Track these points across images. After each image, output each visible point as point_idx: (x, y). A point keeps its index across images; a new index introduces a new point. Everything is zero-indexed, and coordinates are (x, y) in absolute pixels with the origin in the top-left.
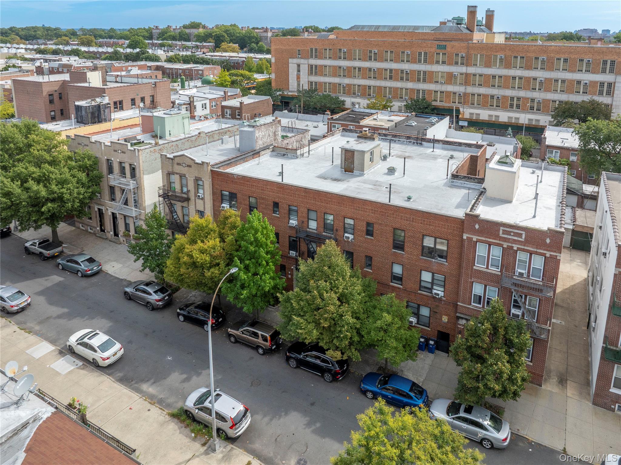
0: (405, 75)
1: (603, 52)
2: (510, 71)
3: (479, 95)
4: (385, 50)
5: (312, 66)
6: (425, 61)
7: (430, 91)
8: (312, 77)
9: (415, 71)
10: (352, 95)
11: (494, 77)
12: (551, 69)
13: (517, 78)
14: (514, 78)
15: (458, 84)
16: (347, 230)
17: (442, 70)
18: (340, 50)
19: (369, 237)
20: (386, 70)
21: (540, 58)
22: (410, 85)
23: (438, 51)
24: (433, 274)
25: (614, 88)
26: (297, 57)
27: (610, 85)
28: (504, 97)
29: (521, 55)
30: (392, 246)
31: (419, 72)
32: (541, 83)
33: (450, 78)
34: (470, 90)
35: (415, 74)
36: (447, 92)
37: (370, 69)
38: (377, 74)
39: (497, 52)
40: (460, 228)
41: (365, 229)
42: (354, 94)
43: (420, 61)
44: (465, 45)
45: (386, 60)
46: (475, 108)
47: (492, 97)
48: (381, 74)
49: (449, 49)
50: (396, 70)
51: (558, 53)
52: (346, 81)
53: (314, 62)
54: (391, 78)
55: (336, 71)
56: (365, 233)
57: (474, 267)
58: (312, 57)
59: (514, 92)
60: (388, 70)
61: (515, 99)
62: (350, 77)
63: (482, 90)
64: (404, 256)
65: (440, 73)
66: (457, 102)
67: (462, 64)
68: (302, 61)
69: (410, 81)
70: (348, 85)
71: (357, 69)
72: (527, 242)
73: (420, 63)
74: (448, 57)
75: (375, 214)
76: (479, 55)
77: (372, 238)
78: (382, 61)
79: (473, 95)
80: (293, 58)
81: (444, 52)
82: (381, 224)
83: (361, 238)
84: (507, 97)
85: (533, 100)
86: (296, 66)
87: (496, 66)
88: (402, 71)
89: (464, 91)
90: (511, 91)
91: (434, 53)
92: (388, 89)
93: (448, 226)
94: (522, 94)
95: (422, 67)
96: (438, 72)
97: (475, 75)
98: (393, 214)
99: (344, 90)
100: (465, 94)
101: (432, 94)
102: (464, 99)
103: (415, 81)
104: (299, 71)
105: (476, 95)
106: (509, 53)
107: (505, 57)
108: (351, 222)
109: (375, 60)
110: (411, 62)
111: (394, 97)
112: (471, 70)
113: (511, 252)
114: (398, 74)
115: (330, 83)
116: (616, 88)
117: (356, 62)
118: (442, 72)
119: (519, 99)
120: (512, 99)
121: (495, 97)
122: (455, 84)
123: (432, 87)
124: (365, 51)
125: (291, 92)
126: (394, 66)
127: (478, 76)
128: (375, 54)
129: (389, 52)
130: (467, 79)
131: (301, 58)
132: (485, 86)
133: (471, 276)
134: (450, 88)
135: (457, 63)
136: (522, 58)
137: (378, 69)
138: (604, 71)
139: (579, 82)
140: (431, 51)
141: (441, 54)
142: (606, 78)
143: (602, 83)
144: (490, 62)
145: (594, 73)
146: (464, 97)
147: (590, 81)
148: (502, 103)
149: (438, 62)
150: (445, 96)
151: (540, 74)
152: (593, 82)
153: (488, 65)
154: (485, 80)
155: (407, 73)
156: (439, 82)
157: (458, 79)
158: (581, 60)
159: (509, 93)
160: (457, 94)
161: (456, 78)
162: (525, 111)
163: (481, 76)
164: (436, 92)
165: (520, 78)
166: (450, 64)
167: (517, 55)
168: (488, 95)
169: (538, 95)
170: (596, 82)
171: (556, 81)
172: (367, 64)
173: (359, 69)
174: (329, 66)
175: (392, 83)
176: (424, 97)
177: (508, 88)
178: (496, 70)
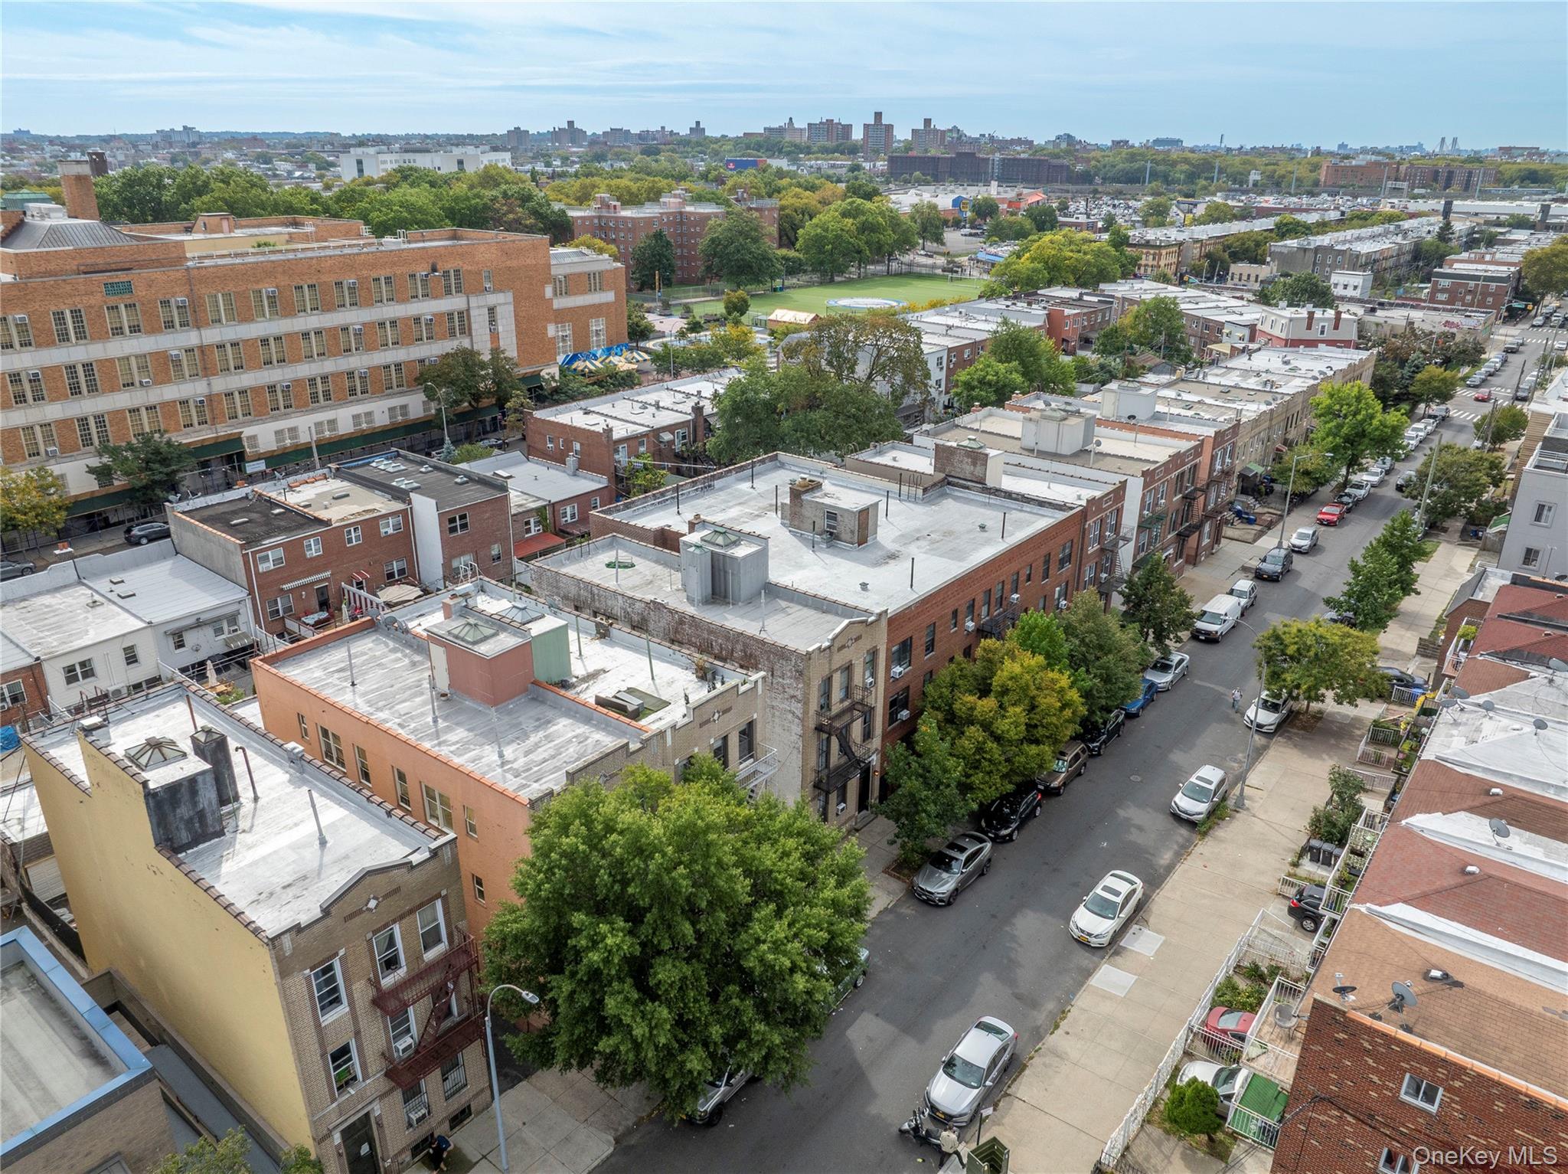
0: (27, 386)
1: (441, 256)
2: (293, 320)
3: (242, 392)
6: (80, 335)
7: (118, 415)
9: (57, 367)
11: (265, 341)
12: (367, 302)
14: (306, 335)
15: (187, 376)
17: (138, 351)
21: (346, 283)
22: (54, 411)
23: (113, 300)
25: (469, 319)
27: (461, 314)
29: (310, 282)
31: (71, 369)
32: (358, 335)
33: (164, 367)
34: (221, 384)
35: (61, 376)
36: (164, 404)
39: (260, 282)
43: (64, 338)
44: (180, 275)
46: (243, 425)
49: (140, 291)
59: (313, 366)
63: (249, 379)
65: (133, 359)
66: (195, 422)
67: (184, 324)
69: (52, 400)
73: (67, 344)
76: (220, 296)
79: (229, 395)
81: (129, 302)
84: (303, 380)
85: (350, 374)
87: (263, 315)
88: (16, 377)
89: (206, 392)
90: (306, 366)
91: (101, 308)
95: (77, 353)
96: (128, 358)
97: (221, 346)
100: (210, 398)
101: (125, 418)
102: (212, 411)
103: (65, 397)
105: (236, 394)
106: (283, 281)
107: (279, 292)
110: (39, 345)
111: (10, 460)
114: (3, 388)
116: (473, 319)
118: (136, 357)
119: (326, 378)
120: (312, 381)
121: (279, 388)
122: (180, 377)
123: (122, 400)
127: (228, 346)
130: (205, 360)
132: (251, 368)
134: (170, 392)
135: (169, 325)
136: (312, 287)
138: (448, 292)
139: (417, 320)
140: (92, 301)
141: (122, 307)
142: (454, 303)
143: (450, 315)
144: (250, 308)
145: (436, 297)
146: (211, 404)
147: (434, 315)
148: (296, 396)
149: (118, 331)
150: (164, 418)
151: (353, 317)
152: (439, 316)
153: (247, 319)
154: (246, 355)
155: (34, 380)
156: (137, 384)
157: (185, 363)
158: (413, 276)
159: (304, 370)
160: (191, 403)
161: (177, 363)
162: (342, 402)
163: (234, 344)
164: (134, 411)
165: (318, 333)
166: (153, 331)
167: (301, 283)
168: (263, 387)
169: (359, 362)
170: (442, 314)
171: (382, 324)
176: (103, 433)
177: (299, 360)
178: (267, 324)
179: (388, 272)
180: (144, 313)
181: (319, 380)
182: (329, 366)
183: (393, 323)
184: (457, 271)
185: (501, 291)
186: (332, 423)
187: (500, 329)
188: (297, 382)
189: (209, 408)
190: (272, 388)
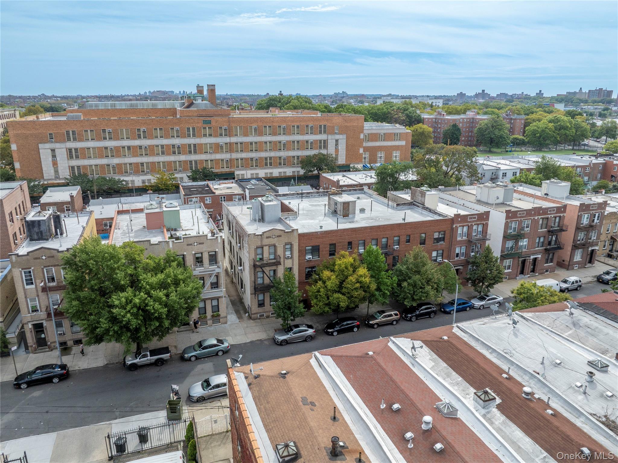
0: (176, 149)
1: (319, 120)
2: (263, 137)
3: (242, 159)
4: (154, 127)
5: (71, 149)
6: (194, 135)
7: (201, 161)
8: (73, 161)
9: (186, 145)
10: (124, 174)
11: (251, 143)
12: (289, 134)
13: (268, 143)
14: (266, 142)
15: (224, 152)
16: (394, 244)
17: (210, 142)
18: (104, 130)
20: (157, 146)
21: (282, 127)
22: (183, 158)
23: (205, 126)
24: (437, 251)
25: (327, 143)
26: (49, 142)
27: (325, 141)
29: (269, 125)
31: (190, 145)
32: (284, 145)
33: (218, 148)
34: (235, 156)
35: (187, 147)
36: (216, 160)
37: (140, 147)
38: (150, 151)
39: (252, 124)
42: (126, 172)
43: (189, 136)
44: (226, 119)
45: (157, 137)
46: (240, 170)
48: (153, 150)
49: (213, 124)
50: (167, 145)
52: (115, 161)
53: (72, 145)
54: (163, 153)
55: (102, 152)
56: (405, 242)
57: (457, 240)
58: (69, 140)
59: (267, 153)
60: (160, 147)
62: (119, 156)
63: (244, 155)
64: (425, 247)
65: (208, 144)
66: (225, 167)
67: (226, 135)
68: (58, 146)
69: (183, 154)
70: (118, 164)
71: (126, 148)
72: (477, 220)
73: (190, 138)
75: (411, 229)
76: (238, 127)
78: (152, 139)
79: (237, 159)
80: (45, 143)
81: (209, 127)
82: (413, 234)
83: (403, 246)
84: (263, 158)
85: (280, 158)
86: (49, 151)
87: (252, 135)
88: (174, 146)
89: (230, 157)
90: (264, 153)
91: (201, 128)
92: (161, 163)
93: (446, 224)
95: (192, 141)
97: (236, 143)
98: (421, 226)
99: (114, 170)
100: (231, 160)
101: (203, 162)
102: (231, 164)
103: (187, 154)
104: (54, 156)
105: (240, 160)
107: (258, 128)
108: (397, 238)
109: (145, 137)
110: (182, 137)
112: (234, 140)
114: (170, 149)
115: (96, 165)
117: (124, 142)
118: (209, 144)
119: (270, 158)
120: (266, 159)
121: (254, 159)
122: (222, 152)
123: (203, 157)
124: (133, 131)
125: (47, 180)
126: (165, 142)
127: (239, 143)
128: (144, 132)
129: (158, 129)
130: (231, 147)
131: (55, 142)
132: (245, 152)
133: (456, 245)
134: (218, 156)
135: (221, 135)
137: (149, 146)
138: (320, 133)
139: (307, 142)
140: (199, 126)
141: (207, 128)
142: (323, 137)
143: (320, 141)
144: (248, 132)
145: (315, 134)
147: (314, 140)
148: (260, 163)
149: (205, 135)
150: (215, 164)
151: (283, 138)
152: (316, 141)
153: (246, 135)
154: (245, 147)
155: (179, 147)
156: (209, 152)
157: (224, 148)
158: (307, 126)
159: (263, 155)
160: (224, 160)
161: (222, 147)
162: (276, 167)
163: (241, 143)
164: (207, 161)
165: (270, 142)
166: (216, 136)
167: (266, 125)
168: (249, 158)
169: (283, 154)
170: (317, 140)
171: (294, 142)
172: (137, 143)
173: (129, 148)
174: (94, 148)
175: (165, 157)
176: (196, 167)
177: (262, 151)
178: (252, 138)
179: (298, 124)
180: (214, 130)
181: (268, 159)
182: (273, 154)
183: (298, 142)
184: (325, 126)
185: (342, 134)
186: (271, 173)
187: (339, 148)
188: (261, 158)
189: (230, 162)
190: (252, 159)
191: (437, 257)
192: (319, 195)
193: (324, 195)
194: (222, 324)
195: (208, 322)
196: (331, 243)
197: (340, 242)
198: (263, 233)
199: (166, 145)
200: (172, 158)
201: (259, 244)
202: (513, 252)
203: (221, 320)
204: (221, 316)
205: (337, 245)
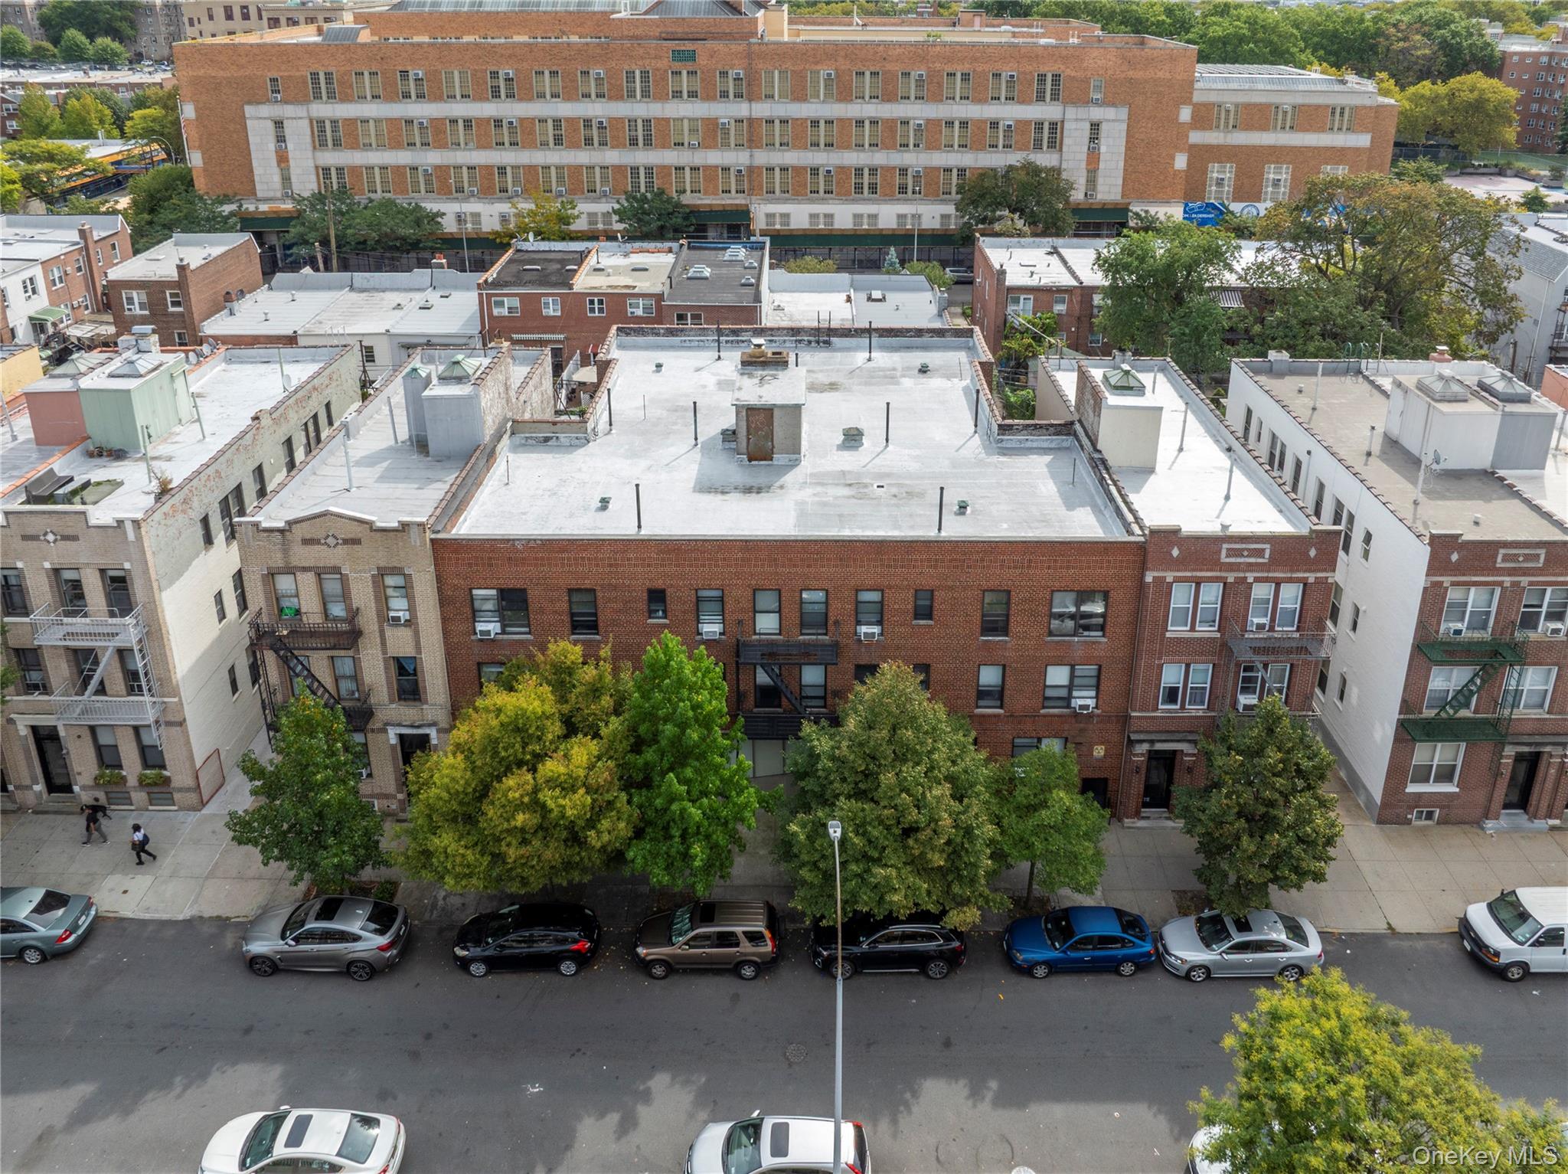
0: (595, 132)
1: (1037, 56)
2: (850, 106)
3: (784, 169)
4: (536, 68)
5: (321, 123)
6: (646, 94)
7: (665, 169)
8: (327, 154)
9: (620, 120)
10: (455, 195)
11: (815, 123)
12: (937, 98)
13: (867, 123)
14: (860, 123)
15: (733, 145)
16: (861, 617)
17: (690, 114)
18: (404, 74)
19: (922, 622)
20: (542, 121)
21: (914, 75)
22: (612, 157)
23: (677, 66)
24: (1073, 667)
25: (1063, 133)
26: (268, 101)
27: (1053, 126)
28: (842, 169)
29: (873, 69)
30: (979, 630)
31: (632, 121)
32: (918, 130)
33: (712, 133)
34: (762, 158)
35: (623, 127)
36: (706, 168)
37: (498, 123)
38: (522, 134)
39: (817, 63)
40: (1135, 562)
41: (910, 606)
42: (459, 190)
43: (631, 94)
44: (741, 48)
45: (542, 95)
46: (778, 201)
47: (815, 171)
48: (532, 132)
49: (702, 60)
50: (570, 120)
51: (949, 60)
52: (433, 158)
53: (325, 110)
54: (558, 140)
55: (399, 134)
56: (911, 615)
57: (1168, 635)
58: (317, 96)
59: (862, 155)
60: (550, 122)
61: (866, 172)
62: (442, 145)
63: (791, 158)
64: (1009, 645)
65: (686, 122)
66: (735, 192)
67: (738, 95)
68: (288, 111)
69: (613, 147)
70: (437, 168)
71: (461, 123)
72: (1275, 562)
73: (633, 100)
74: (703, 80)
75: (936, 567)
76: (776, 73)
77: (930, 622)
78: (531, 100)
79: (771, 169)
80: (258, 103)
81: (691, 69)
82: (951, 588)
83: (902, 630)
84: (849, 168)
85: (903, 171)
86: (270, 125)
87: (818, 97)
88: (588, 123)
89: (747, 163)
90: (855, 154)
91: (666, 71)
92: (553, 170)
93: (1109, 562)
94: (880, 158)
95: (640, 109)
96: (681, 121)
97: (770, 121)
98: (982, 560)
99: (428, 182)
100: (751, 169)
101: (670, 175)
102: (750, 182)
103: (624, 146)
104: (281, 139)
105: (777, 170)
106: (844, 65)
107: (838, 75)
108: (874, 596)
109: (510, 96)
110: (610, 98)
111: (572, 191)
112: (762, 110)
113: (1242, 588)
114: (576, 130)
115: (383, 168)
116: (1065, 133)
117: (454, 106)
118: (689, 120)
119: (873, 171)
120: (859, 171)
121: (821, 172)
122: (726, 145)
123: (671, 157)
124: (479, 74)
125: (266, 200)
126: (564, 109)
127: (777, 122)
128: (508, 80)
129: (547, 73)
130: (752, 133)
131: (285, 101)
132: (795, 147)
133: (1161, 653)
134: (714, 157)
135: (724, 95)
136: (874, 74)
137: (519, 121)
138: (1041, 99)
139: (994, 124)
140: (660, 66)
141: (685, 74)
142: (1048, 111)
143: (1039, 125)
144: (804, 87)
145: (1023, 102)
146: (749, 176)
147: (1017, 121)
148: (838, 183)
149: (677, 94)
150: (705, 179)
151: (916, 111)
153: (799, 95)
154: (802, 133)
155: (601, 127)
156: (686, 144)
157: (732, 132)
158: (996, 75)
159: (851, 158)
160: (733, 170)
161: (726, 132)
162: (890, 198)
163: (784, 122)
164: (680, 169)
165: (874, 122)
166: (709, 98)
167: (863, 69)
168: (804, 168)
169: (915, 159)
171: (949, 123)
172: (488, 109)
173: (468, 123)
174: (377, 121)
175: (564, 153)
176: (649, 185)
177: (848, 147)
178: (819, 106)
179: (966, 68)
183: (964, 124)
184: (1056, 76)
185: (1113, 105)
186: (872, 216)
187: (1103, 149)
189: (752, 179)
191: (1070, 687)
192: (800, 341)
193: (818, 342)
194: (180, 809)
195: (133, 795)
196: (574, 584)
197: (615, 587)
198: (290, 523)
199: (567, 120)
200: (582, 157)
201: (278, 561)
202: (1464, 713)
203: (177, 796)
204: (175, 783)
205: (599, 594)
